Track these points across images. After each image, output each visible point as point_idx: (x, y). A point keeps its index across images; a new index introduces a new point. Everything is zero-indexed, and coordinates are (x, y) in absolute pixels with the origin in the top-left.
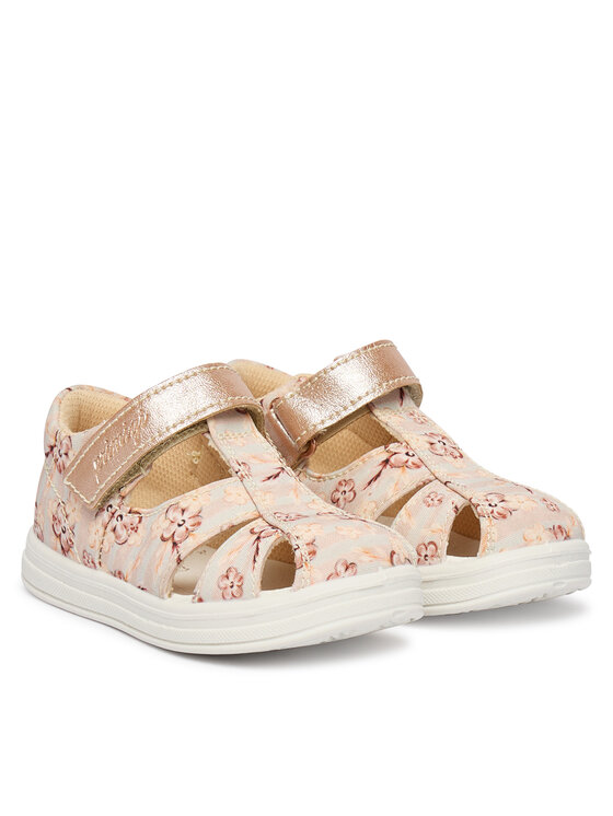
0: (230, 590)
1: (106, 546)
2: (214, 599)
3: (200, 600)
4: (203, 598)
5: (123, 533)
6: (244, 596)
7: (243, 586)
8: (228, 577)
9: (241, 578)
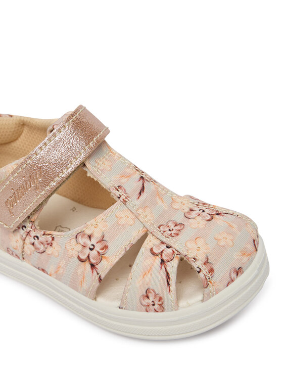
0: (152, 308)
5: (41, 247)
7: (164, 305)
8: (148, 297)
9: (161, 299)
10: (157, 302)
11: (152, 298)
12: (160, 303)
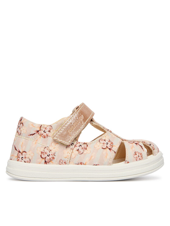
0: (138, 158)
1: (73, 156)
2: (133, 161)
3: (128, 162)
4: (129, 162)
5: (81, 151)
6: (143, 159)
7: (143, 156)
8: (136, 154)
9: (141, 154)
10: (140, 155)
11: (138, 154)
12: (141, 155)
